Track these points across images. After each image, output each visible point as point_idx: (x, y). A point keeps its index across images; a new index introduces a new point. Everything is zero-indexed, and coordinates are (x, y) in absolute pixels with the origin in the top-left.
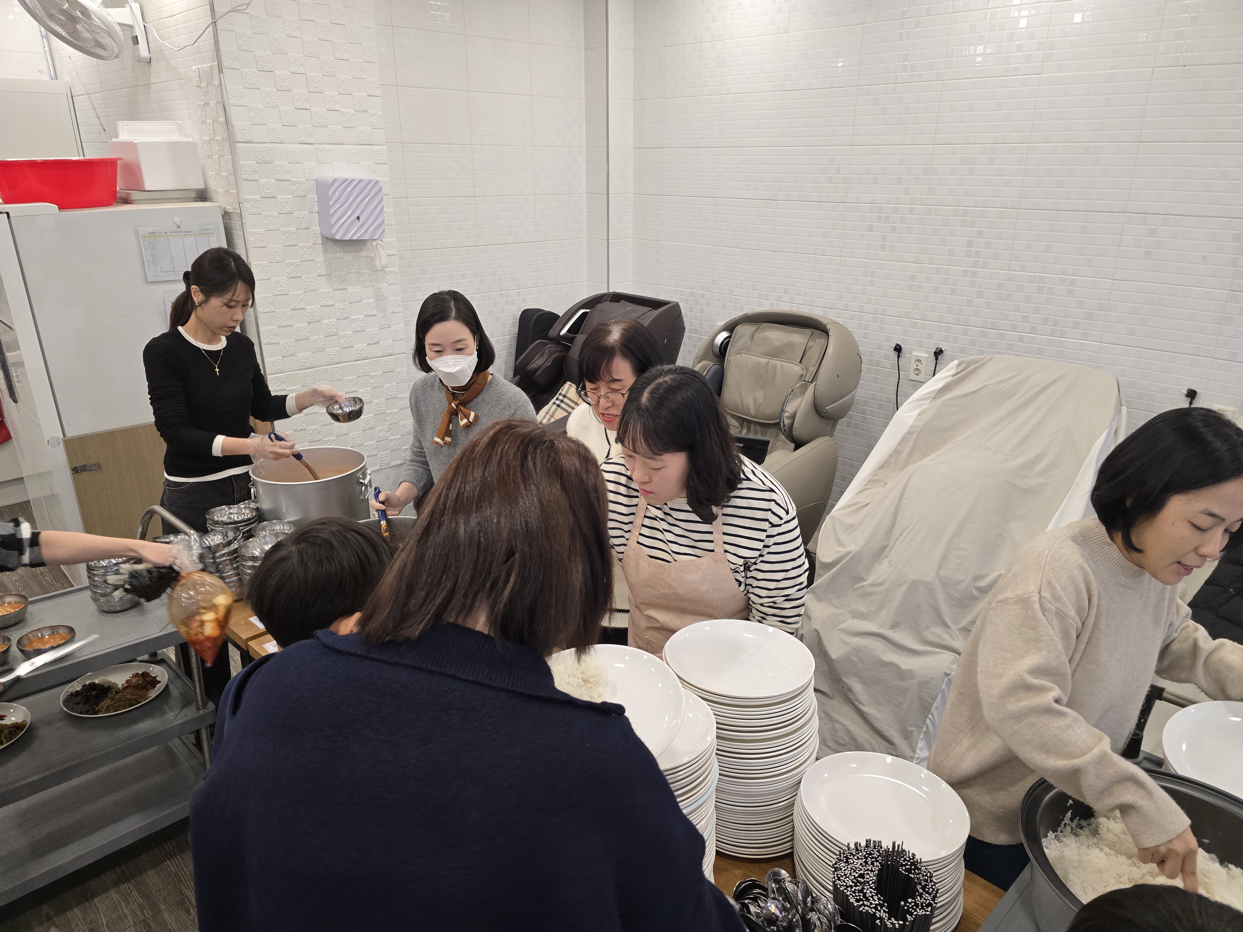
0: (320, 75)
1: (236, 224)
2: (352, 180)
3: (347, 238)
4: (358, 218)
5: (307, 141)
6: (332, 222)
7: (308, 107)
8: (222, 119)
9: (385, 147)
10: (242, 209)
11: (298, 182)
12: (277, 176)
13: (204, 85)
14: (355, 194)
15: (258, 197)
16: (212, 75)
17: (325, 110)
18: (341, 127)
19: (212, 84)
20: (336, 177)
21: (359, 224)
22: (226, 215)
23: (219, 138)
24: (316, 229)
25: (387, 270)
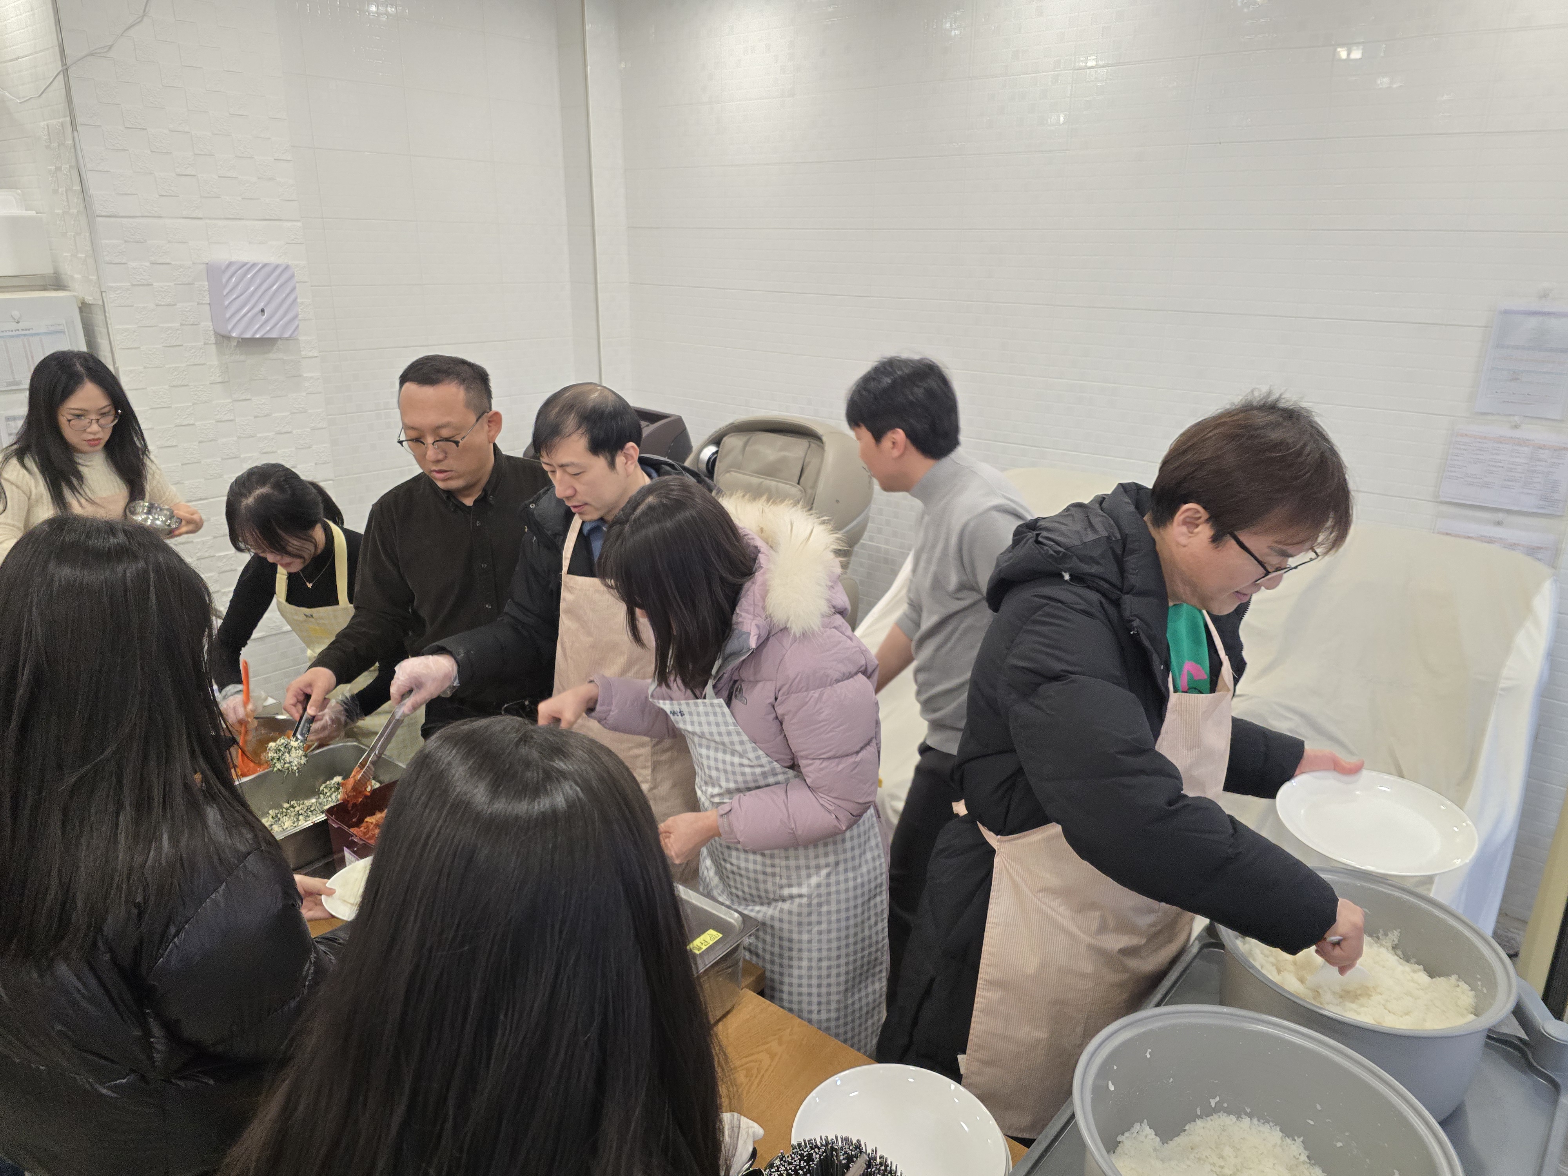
0: (209, 134)
1: (98, 319)
2: (254, 265)
3: (248, 335)
4: (263, 311)
5: (194, 215)
6: (228, 316)
7: (193, 173)
8: (78, 188)
9: (299, 224)
10: (105, 300)
11: (181, 266)
12: (152, 258)
13: (55, 145)
14: (258, 281)
15: (127, 285)
16: (64, 133)
17: (217, 178)
18: (240, 199)
19: (64, 145)
20: (233, 259)
21: (263, 319)
22: (84, 308)
23: (74, 211)
24: (207, 325)
25: (305, 375)
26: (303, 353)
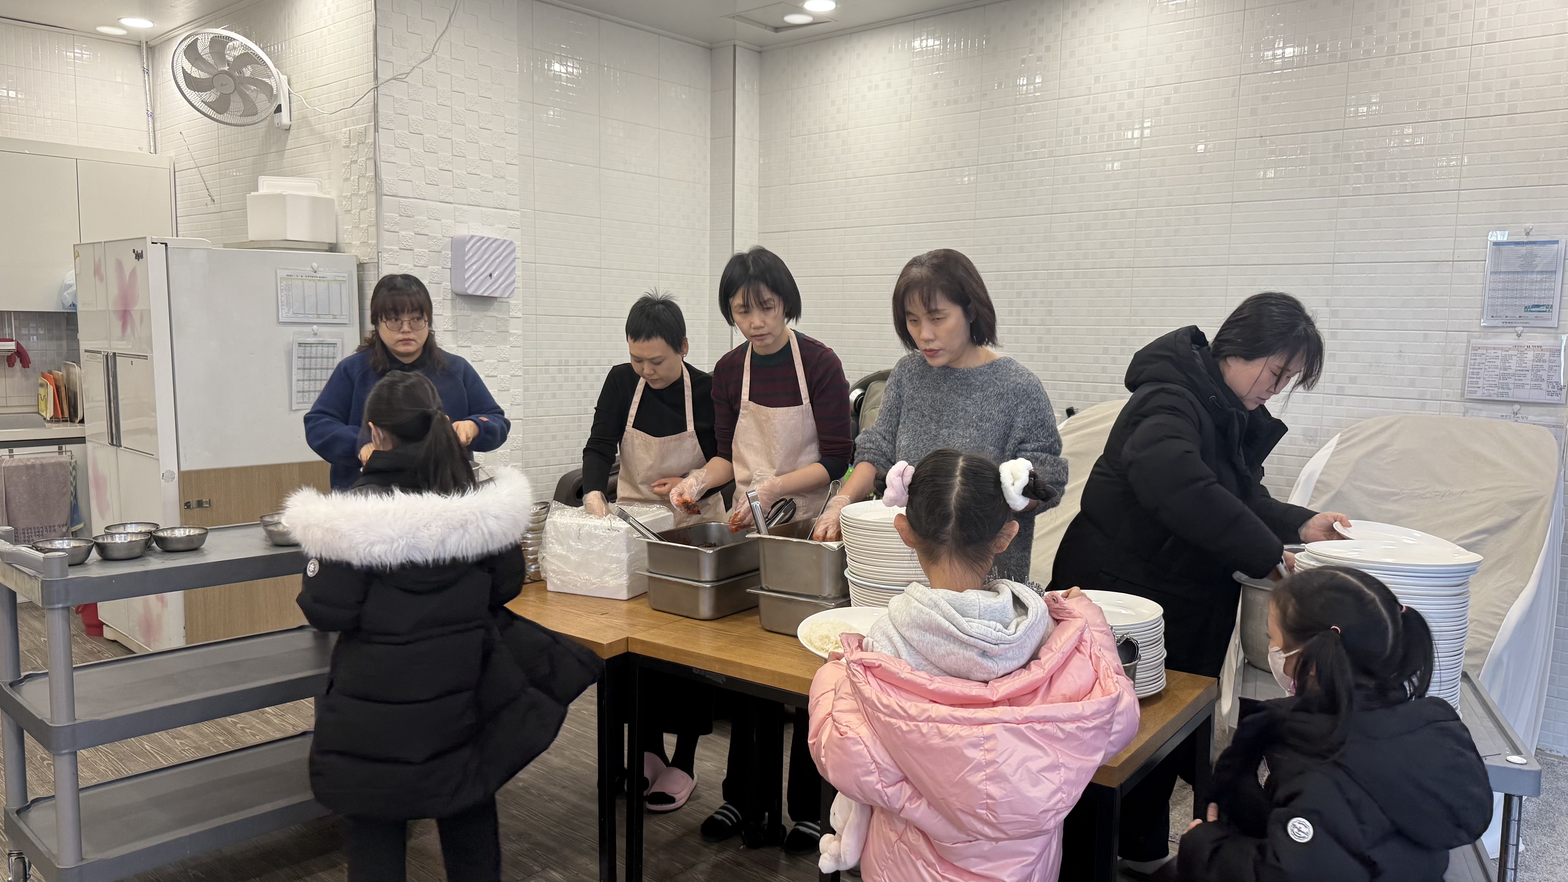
0: (464, 141)
1: (371, 274)
2: (489, 238)
3: (479, 293)
4: (491, 275)
5: (447, 200)
6: (464, 279)
7: (451, 169)
8: (371, 174)
9: (518, 213)
10: (380, 258)
11: (435, 238)
12: (416, 230)
13: (355, 144)
14: (490, 252)
15: (396, 248)
16: (365, 135)
17: (465, 173)
18: (480, 191)
19: (363, 143)
20: (472, 235)
21: (490, 281)
22: (361, 266)
23: (363, 192)
24: (447, 284)
25: (511, 331)
26: (511, 314)
